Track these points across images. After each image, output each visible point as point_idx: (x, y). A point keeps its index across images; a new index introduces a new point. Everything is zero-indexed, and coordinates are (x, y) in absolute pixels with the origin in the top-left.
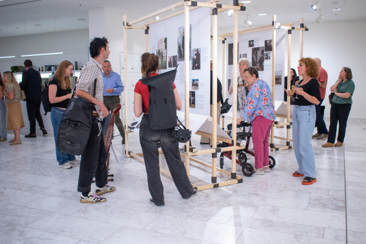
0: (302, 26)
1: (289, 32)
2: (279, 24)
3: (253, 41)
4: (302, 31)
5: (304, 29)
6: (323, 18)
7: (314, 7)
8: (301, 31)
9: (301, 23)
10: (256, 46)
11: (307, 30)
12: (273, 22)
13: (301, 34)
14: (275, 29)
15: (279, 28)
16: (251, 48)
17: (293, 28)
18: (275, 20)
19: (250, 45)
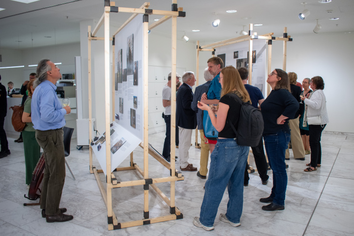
0: (286, 35)
1: (270, 42)
2: (256, 34)
3: (237, 52)
4: (286, 42)
5: (287, 39)
6: (321, 28)
7: (303, 16)
8: (284, 41)
9: (284, 32)
10: (240, 58)
11: (291, 40)
12: (250, 31)
13: (284, 45)
14: (252, 39)
15: (256, 38)
16: (236, 59)
17: (274, 38)
18: (251, 29)
19: (236, 57)
